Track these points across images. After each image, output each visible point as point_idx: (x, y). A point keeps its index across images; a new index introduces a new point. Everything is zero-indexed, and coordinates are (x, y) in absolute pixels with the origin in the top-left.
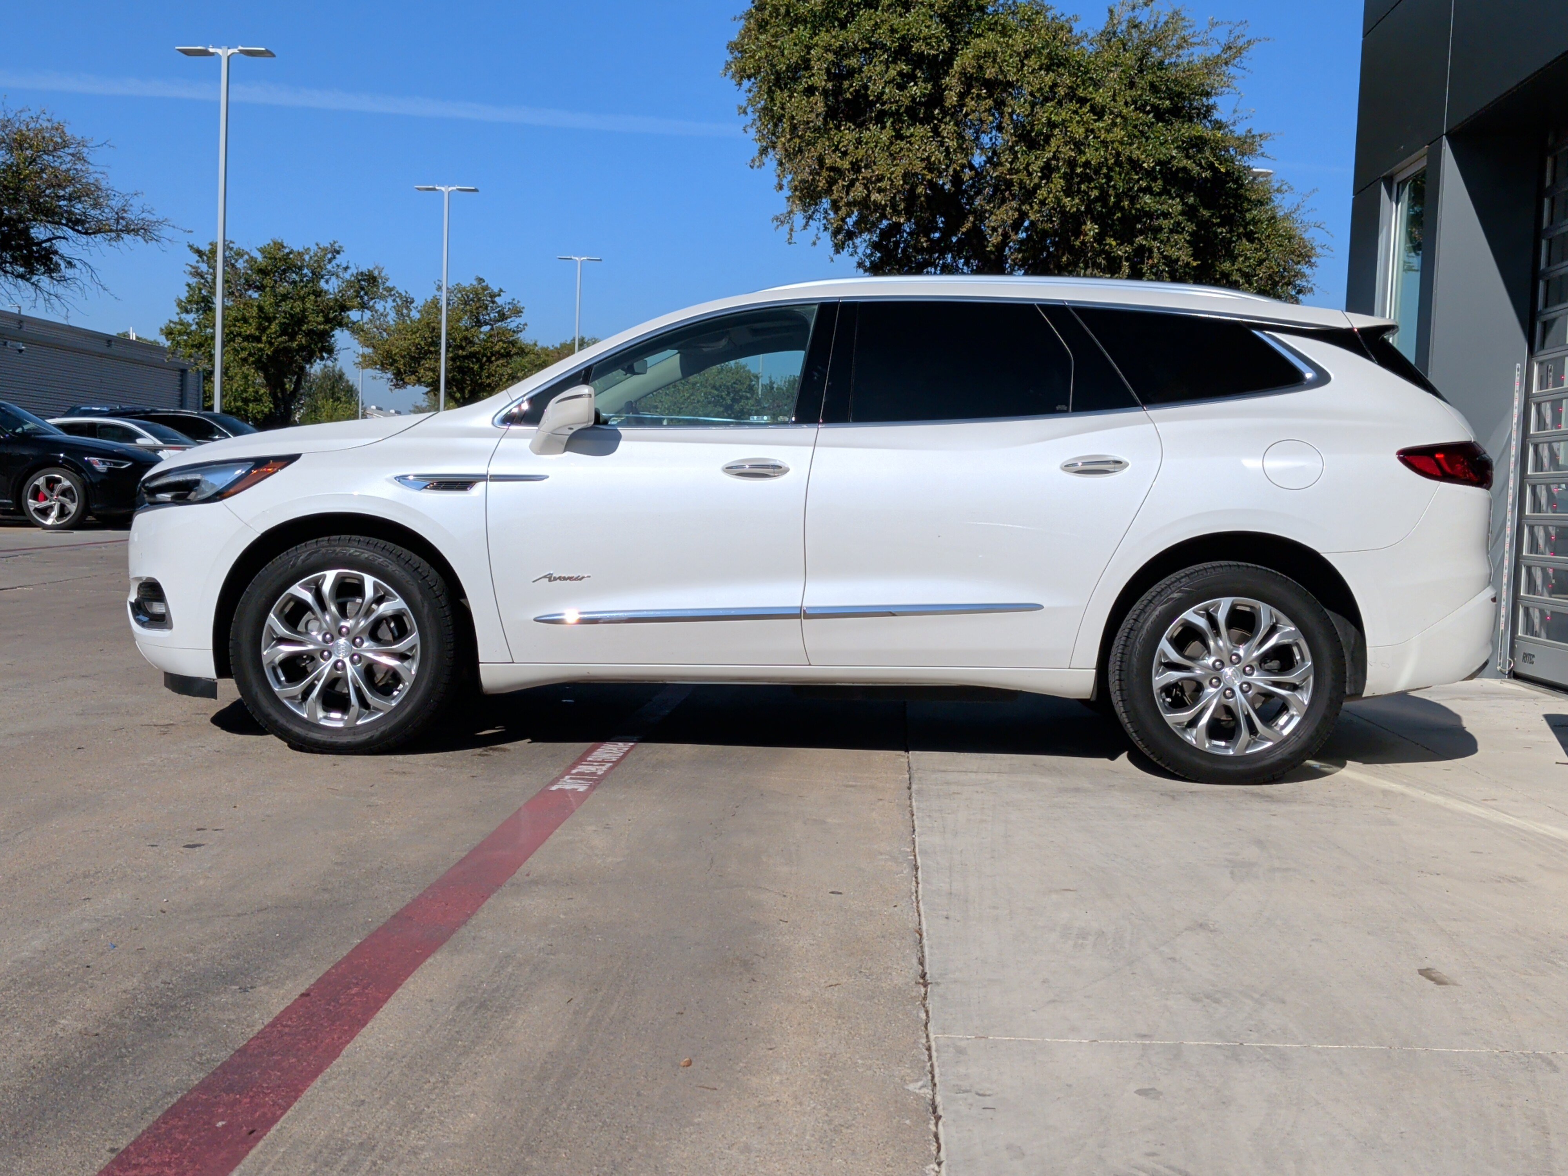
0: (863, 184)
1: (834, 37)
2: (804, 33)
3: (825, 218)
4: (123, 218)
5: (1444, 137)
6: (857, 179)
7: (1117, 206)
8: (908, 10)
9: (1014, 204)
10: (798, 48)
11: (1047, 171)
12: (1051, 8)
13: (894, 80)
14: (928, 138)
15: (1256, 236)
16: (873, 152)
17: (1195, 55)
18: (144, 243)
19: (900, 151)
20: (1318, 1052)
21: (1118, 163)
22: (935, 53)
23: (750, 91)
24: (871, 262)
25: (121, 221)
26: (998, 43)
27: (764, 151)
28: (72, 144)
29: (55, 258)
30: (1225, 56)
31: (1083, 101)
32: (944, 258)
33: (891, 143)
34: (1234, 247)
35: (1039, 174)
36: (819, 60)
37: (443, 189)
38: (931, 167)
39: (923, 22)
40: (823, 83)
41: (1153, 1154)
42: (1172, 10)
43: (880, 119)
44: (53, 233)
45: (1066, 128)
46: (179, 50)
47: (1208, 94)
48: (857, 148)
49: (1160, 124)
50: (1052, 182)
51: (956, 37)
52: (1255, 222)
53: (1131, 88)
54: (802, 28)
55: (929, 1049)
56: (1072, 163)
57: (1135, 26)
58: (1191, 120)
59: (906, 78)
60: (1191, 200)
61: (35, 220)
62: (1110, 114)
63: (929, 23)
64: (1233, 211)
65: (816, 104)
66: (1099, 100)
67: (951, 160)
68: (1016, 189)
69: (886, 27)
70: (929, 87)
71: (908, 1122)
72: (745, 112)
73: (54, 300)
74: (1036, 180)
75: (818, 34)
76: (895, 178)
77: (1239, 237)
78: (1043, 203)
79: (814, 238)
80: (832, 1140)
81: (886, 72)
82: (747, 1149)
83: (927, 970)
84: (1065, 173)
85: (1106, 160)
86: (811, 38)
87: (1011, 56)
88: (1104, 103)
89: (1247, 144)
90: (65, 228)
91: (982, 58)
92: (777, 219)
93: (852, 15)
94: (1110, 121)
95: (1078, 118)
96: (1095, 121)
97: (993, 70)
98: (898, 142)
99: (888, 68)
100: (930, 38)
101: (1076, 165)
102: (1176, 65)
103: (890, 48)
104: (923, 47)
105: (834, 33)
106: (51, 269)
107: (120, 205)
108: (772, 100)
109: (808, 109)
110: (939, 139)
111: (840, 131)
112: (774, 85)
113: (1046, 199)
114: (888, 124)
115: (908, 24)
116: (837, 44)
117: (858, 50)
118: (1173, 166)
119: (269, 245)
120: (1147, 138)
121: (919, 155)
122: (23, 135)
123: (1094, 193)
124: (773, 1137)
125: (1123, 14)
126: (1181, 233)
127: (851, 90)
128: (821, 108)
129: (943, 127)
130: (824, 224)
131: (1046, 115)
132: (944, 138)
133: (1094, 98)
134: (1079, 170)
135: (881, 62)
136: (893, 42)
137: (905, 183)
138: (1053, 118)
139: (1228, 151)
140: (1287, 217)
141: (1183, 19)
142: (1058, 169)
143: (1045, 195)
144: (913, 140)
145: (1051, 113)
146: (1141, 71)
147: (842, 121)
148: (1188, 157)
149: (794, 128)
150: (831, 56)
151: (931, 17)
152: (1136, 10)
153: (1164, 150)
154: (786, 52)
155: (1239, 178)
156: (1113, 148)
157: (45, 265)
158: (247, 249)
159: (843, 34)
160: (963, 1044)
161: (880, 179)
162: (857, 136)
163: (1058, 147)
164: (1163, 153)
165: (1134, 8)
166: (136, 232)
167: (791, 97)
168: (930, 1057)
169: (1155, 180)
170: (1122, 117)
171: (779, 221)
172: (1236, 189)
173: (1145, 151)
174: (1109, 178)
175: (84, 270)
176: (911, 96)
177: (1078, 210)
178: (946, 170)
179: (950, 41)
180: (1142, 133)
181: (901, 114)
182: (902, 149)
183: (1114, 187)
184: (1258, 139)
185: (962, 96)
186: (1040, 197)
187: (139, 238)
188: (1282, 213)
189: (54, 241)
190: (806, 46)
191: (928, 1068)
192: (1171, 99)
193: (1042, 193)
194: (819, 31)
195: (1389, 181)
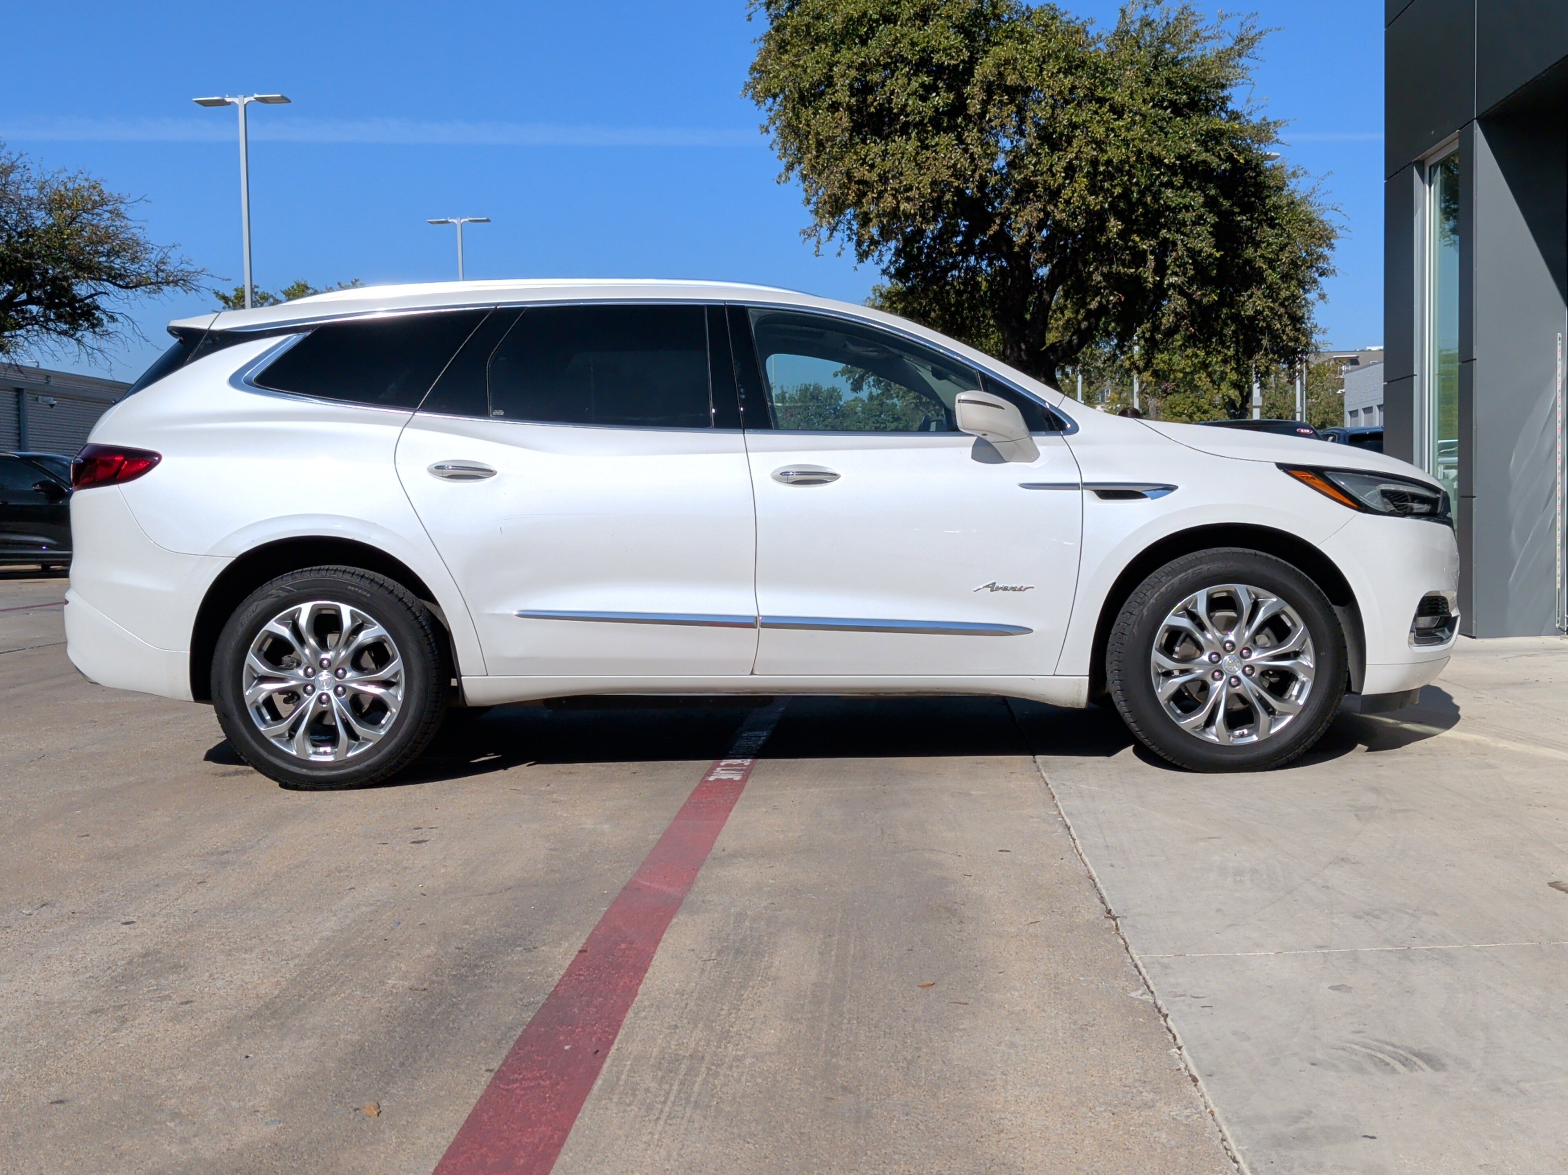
0: (892, 195)
1: (856, 54)
2: (826, 52)
3: (848, 228)
4: (163, 271)
5: (1475, 121)
6: (886, 190)
7: (1140, 202)
8: (926, 23)
9: (1039, 205)
10: (820, 65)
11: (1070, 170)
12: (1066, 13)
13: (916, 91)
14: (953, 146)
15: (1277, 221)
16: (900, 163)
17: (1208, 50)
18: (184, 293)
19: (926, 161)
20: (1478, 950)
21: (1139, 160)
22: (956, 62)
23: (770, 110)
24: (896, 270)
25: (160, 274)
26: (1017, 49)
27: (790, 167)
28: (109, 201)
29: (97, 314)
30: (1237, 47)
31: (1101, 101)
32: (967, 261)
33: (917, 153)
34: (1256, 233)
35: (1063, 175)
36: (842, 76)
37: (455, 221)
38: (958, 174)
39: (942, 33)
40: (847, 99)
41: (1360, 1032)
42: (1181, 6)
43: (904, 131)
44: (95, 290)
45: (1087, 128)
46: (197, 102)
47: (1223, 87)
48: (884, 160)
49: (1178, 119)
50: (1076, 182)
51: (973, 47)
52: (1277, 208)
53: (1148, 86)
54: (823, 46)
55: (1136, 966)
56: (1094, 162)
57: (1149, 24)
58: (1207, 112)
59: (928, 90)
60: (1213, 192)
61: (77, 277)
62: (1129, 112)
63: (948, 35)
64: (1253, 199)
65: (841, 119)
66: (1118, 99)
67: (976, 166)
68: (1040, 189)
69: (906, 41)
70: (952, 97)
71: (1141, 1020)
72: (767, 131)
73: (97, 354)
74: (1060, 181)
75: (839, 52)
76: (923, 187)
77: (1260, 223)
78: (1068, 202)
79: (839, 249)
80: (1083, 1036)
81: (909, 84)
82: (1012, 1045)
83: (1110, 906)
84: (1088, 172)
85: (1129, 158)
86: (833, 55)
87: (1030, 62)
88: (1123, 103)
89: (1263, 132)
90: (106, 283)
91: (1002, 65)
92: (804, 232)
93: (872, 30)
94: (1129, 120)
95: (1098, 118)
96: (1115, 120)
97: (1014, 76)
98: (924, 151)
99: (910, 80)
100: (950, 49)
101: (1098, 165)
102: (1189, 59)
103: (911, 61)
104: (944, 58)
105: (855, 50)
106: (96, 323)
107: (159, 258)
108: (798, 117)
109: (833, 125)
110: (964, 146)
111: (866, 144)
112: (798, 103)
113: (1070, 198)
114: (913, 135)
115: (928, 36)
116: (859, 61)
117: (880, 65)
118: (1193, 159)
119: (293, 287)
120: (1166, 134)
121: (945, 163)
122: (62, 195)
123: (1118, 191)
124: (1031, 1035)
125: (1136, 14)
126: (1203, 225)
127: (875, 104)
128: (846, 122)
129: (966, 134)
130: (848, 235)
131: (1067, 116)
132: (968, 145)
133: (1113, 98)
134: (1102, 169)
135: (903, 75)
136: (914, 54)
137: (933, 191)
138: (1074, 119)
139: (1245, 140)
140: (1304, 200)
141: (1193, 14)
142: (1081, 168)
143: (1070, 195)
144: (938, 148)
145: (1071, 116)
146: (1156, 68)
147: (867, 134)
148: (1207, 151)
149: (820, 145)
150: (853, 73)
151: (948, 28)
152: (1148, 9)
153: (1184, 145)
154: (808, 71)
155: (1257, 165)
156: (1134, 146)
157: (88, 320)
158: (271, 293)
159: (865, 51)
160: (1166, 961)
161: (909, 188)
162: (883, 148)
163: (1081, 147)
164: (1183, 147)
165: (1146, 7)
166: (176, 283)
167: (815, 114)
168: (1140, 973)
169: (1175, 174)
170: (1141, 115)
171: (807, 234)
172: (1255, 178)
173: (1165, 147)
174: (1131, 176)
175: (126, 323)
176: (934, 106)
177: (1102, 207)
178: (972, 176)
179: (969, 51)
180: (1161, 129)
181: (925, 125)
182: (928, 158)
183: (1137, 184)
184: (1272, 126)
185: (985, 103)
186: (1065, 197)
187: (178, 288)
188: (1299, 197)
189: (95, 297)
190: (828, 64)
191: (1142, 981)
192: (1187, 94)
193: (1066, 193)
194: (841, 48)
195: (1421, 165)
